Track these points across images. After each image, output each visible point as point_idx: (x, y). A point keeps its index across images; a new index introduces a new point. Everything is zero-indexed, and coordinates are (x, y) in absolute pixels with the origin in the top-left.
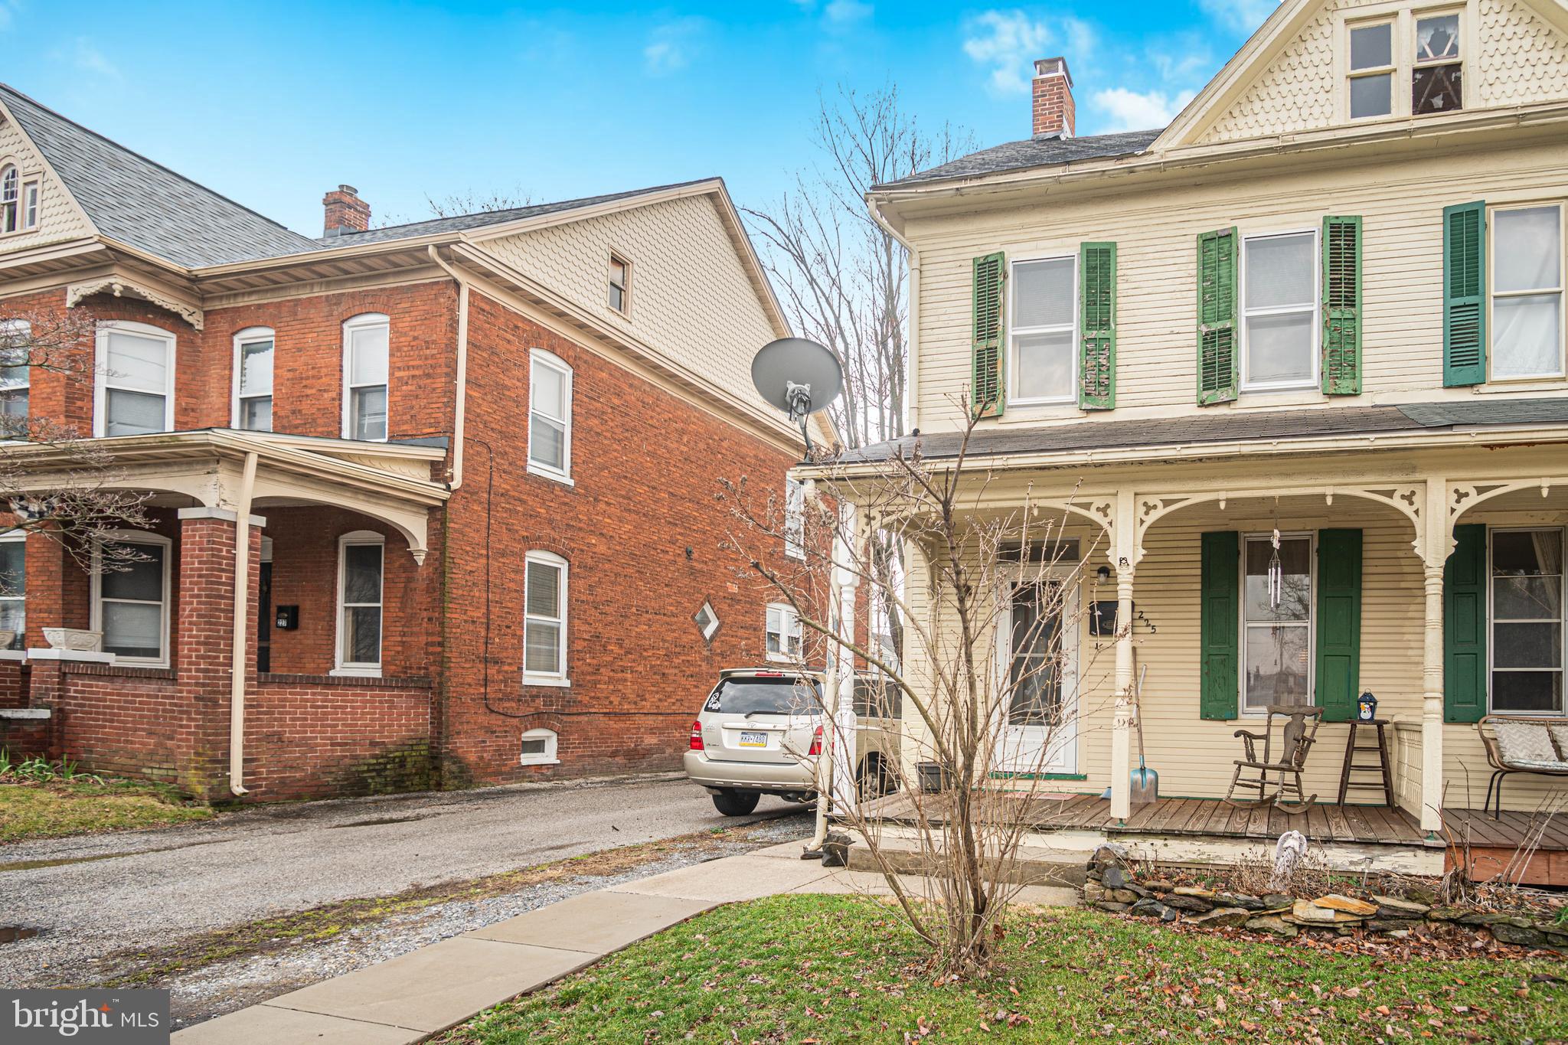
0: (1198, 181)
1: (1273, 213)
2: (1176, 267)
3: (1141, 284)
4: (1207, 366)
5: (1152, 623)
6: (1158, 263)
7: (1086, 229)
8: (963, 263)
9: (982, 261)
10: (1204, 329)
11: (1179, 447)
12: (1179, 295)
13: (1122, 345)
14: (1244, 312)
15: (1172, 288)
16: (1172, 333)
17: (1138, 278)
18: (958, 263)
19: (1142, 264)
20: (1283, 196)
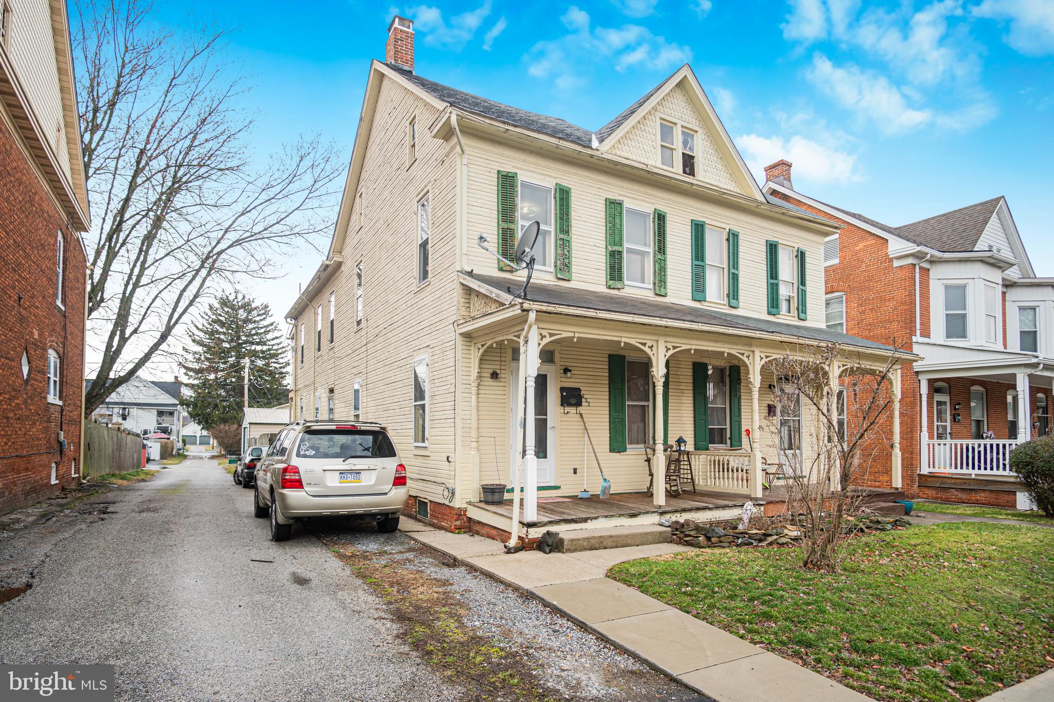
0: (607, 170)
1: (635, 198)
2: (595, 211)
3: (582, 216)
4: (612, 268)
5: (588, 400)
6: (588, 206)
7: (557, 176)
8: (491, 170)
9: (504, 174)
10: (610, 248)
11: (700, 324)
12: (597, 226)
13: (574, 246)
14: (626, 245)
15: (595, 222)
16: (595, 246)
17: (580, 211)
18: (489, 170)
19: (581, 204)
20: (638, 191)
